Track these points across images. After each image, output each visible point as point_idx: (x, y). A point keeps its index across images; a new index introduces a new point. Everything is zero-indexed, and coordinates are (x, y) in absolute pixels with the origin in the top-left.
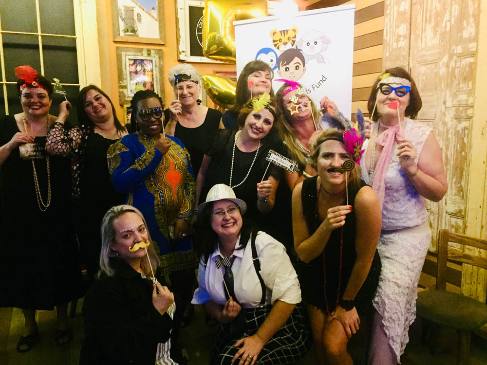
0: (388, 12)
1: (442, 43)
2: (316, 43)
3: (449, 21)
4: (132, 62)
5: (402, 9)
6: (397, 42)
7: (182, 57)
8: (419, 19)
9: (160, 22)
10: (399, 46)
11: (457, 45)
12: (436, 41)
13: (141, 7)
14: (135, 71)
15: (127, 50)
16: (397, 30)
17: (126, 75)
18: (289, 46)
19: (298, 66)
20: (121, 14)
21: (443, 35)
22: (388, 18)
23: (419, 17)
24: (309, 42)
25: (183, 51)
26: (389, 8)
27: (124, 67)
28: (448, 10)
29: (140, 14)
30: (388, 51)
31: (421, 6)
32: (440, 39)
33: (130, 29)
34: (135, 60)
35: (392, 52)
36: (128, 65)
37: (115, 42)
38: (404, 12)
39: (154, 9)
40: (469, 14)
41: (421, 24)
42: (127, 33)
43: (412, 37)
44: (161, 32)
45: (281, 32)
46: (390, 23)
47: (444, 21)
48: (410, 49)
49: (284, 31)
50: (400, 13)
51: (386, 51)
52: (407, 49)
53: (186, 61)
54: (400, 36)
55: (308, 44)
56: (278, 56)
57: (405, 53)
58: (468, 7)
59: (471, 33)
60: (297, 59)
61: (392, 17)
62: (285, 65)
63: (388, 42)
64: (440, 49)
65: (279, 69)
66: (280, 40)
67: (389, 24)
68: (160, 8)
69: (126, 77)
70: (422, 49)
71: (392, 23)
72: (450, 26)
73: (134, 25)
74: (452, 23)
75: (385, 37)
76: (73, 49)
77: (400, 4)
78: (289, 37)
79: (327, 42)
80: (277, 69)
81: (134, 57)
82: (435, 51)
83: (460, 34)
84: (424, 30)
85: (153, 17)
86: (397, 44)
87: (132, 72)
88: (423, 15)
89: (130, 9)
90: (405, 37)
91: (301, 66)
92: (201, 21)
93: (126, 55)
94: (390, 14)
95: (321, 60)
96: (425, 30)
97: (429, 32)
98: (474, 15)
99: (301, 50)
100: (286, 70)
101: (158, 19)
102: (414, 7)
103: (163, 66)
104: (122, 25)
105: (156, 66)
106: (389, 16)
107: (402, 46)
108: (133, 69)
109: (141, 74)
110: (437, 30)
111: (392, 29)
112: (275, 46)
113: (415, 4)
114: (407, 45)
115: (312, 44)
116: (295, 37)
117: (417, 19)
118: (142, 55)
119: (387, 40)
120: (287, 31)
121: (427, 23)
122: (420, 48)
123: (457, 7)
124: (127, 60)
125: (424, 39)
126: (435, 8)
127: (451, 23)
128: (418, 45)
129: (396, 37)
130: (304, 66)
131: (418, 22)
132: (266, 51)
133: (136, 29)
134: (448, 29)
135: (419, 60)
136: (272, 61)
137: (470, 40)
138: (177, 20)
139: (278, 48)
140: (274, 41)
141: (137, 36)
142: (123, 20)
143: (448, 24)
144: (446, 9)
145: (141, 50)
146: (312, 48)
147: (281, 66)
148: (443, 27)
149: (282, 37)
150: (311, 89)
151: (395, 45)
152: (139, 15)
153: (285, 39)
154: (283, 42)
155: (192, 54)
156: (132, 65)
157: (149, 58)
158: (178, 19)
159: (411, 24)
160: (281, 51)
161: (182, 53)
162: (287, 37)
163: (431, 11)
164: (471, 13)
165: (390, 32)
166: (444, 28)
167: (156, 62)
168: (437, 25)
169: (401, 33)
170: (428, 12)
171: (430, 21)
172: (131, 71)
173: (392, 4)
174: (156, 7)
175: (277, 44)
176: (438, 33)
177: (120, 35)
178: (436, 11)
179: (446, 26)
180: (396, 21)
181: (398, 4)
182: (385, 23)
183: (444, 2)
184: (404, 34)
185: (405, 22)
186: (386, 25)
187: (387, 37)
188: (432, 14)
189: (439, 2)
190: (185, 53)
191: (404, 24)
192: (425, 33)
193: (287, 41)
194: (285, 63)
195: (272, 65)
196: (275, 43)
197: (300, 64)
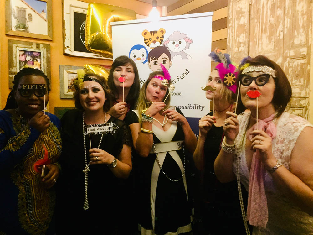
0: (230, 25)
1: (277, 48)
2: (180, 42)
3: (282, 31)
4: (22, 53)
5: (242, 22)
7: (67, 51)
8: (257, 30)
9: (49, 22)
10: (240, 50)
11: (290, 50)
12: (271, 47)
13: (33, 9)
14: (25, 60)
15: (18, 42)
16: (238, 38)
18: (158, 44)
19: (165, 61)
20: (14, 13)
21: (277, 42)
22: (231, 29)
23: (256, 28)
24: (175, 41)
25: (68, 47)
26: (231, 22)
27: (14, 56)
28: (281, 23)
29: (31, 15)
30: (231, 54)
31: (257, 20)
32: (274, 45)
33: (22, 26)
34: (25, 52)
35: (234, 55)
36: (18, 55)
37: (7, 35)
38: (243, 26)
39: (43, 11)
40: (299, 25)
41: (258, 34)
42: (19, 29)
43: (251, 43)
44: (49, 30)
45: (151, 32)
46: (232, 33)
47: (278, 31)
48: (249, 52)
49: (154, 32)
50: (241, 26)
52: (247, 53)
53: (70, 55)
54: (240, 43)
55: (174, 43)
56: (149, 52)
58: (299, 21)
59: (301, 41)
60: (164, 55)
61: (233, 29)
62: (154, 59)
63: (231, 47)
64: (275, 52)
65: (149, 62)
66: (150, 39)
67: (231, 34)
68: (49, 11)
69: (16, 65)
70: (259, 53)
71: (233, 33)
72: (284, 35)
73: (25, 23)
74: (285, 33)
75: (228, 44)
77: (240, 19)
78: (158, 37)
79: (189, 42)
80: (148, 62)
81: (24, 48)
83: (292, 41)
84: (260, 38)
85: (43, 18)
86: (238, 49)
87: (21, 61)
88: (259, 27)
89: (23, 10)
90: (244, 44)
91: (168, 61)
92: (84, 25)
93: (16, 47)
94: (232, 26)
95: (185, 56)
96: (261, 38)
97: (265, 40)
98: (304, 27)
99: (168, 48)
100: (155, 64)
101: (47, 20)
102: (251, 21)
103: (50, 58)
104: (14, 22)
105: (44, 57)
107: (242, 50)
108: (23, 58)
109: (30, 63)
110: (272, 38)
111: (233, 38)
112: (146, 43)
113: (253, 18)
114: (247, 49)
115: (177, 43)
116: (163, 37)
117: (254, 30)
118: (32, 47)
119: (230, 45)
120: (156, 32)
121: (263, 33)
123: (289, 20)
124: (18, 51)
125: (260, 45)
127: (284, 33)
128: (256, 50)
129: (237, 44)
130: (170, 60)
131: (256, 31)
132: (138, 47)
133: (27, 26)
134: (282, 37)
136: (143, 55)
137: (301, 46)
138: (63, 22)
139: (148, 45)
140: (145, 40)
141: (28, 32)
142: (16, 18)
143: (282, 34)
144: (280, 22)
145: (31, 44)
146: (177, 46)
147: (150, 60)
148: (277, 36)
149: (152, 37)
150: (176, 80)
151: (236, 49)
152: (30, 15)
153: (154, 38)
154: (153, 40)
155: (76, 49)
156: (22, 55)
157: (38, 51)
158: (65, 21)
159: (249, 34)
160: (151, 48)
161: (67, 48)
162: (156, 36)
163: (266, 24)
164: (301, 24)
165: (232, 39)
166: (278, 37)
167: (44, 54)
168: (271, 34)
169: (241, 41)
170: (264, 24)
171: (265, 32)
172: (21, 60)
173: (233, 19)
175: (148, 42)
176: (273, 40)
177: (12, 30)
178: (271, 23)
179: (280, 35)
180: (237, 32)
181: (238, 19)
182: (228, 33)
183: (278, 17)
184: (244, 41)
185: (245, 33)
186: (228, 34)
187: (229, 44)
188: (267, 26)
189: (273, 17)
190: (70, 48)
191: (244, 34)
192: (261, 40)
193: (156, 40)
194: (154, 58)
195: (143, 59)
196: (146, 41)
197: (167, 60)
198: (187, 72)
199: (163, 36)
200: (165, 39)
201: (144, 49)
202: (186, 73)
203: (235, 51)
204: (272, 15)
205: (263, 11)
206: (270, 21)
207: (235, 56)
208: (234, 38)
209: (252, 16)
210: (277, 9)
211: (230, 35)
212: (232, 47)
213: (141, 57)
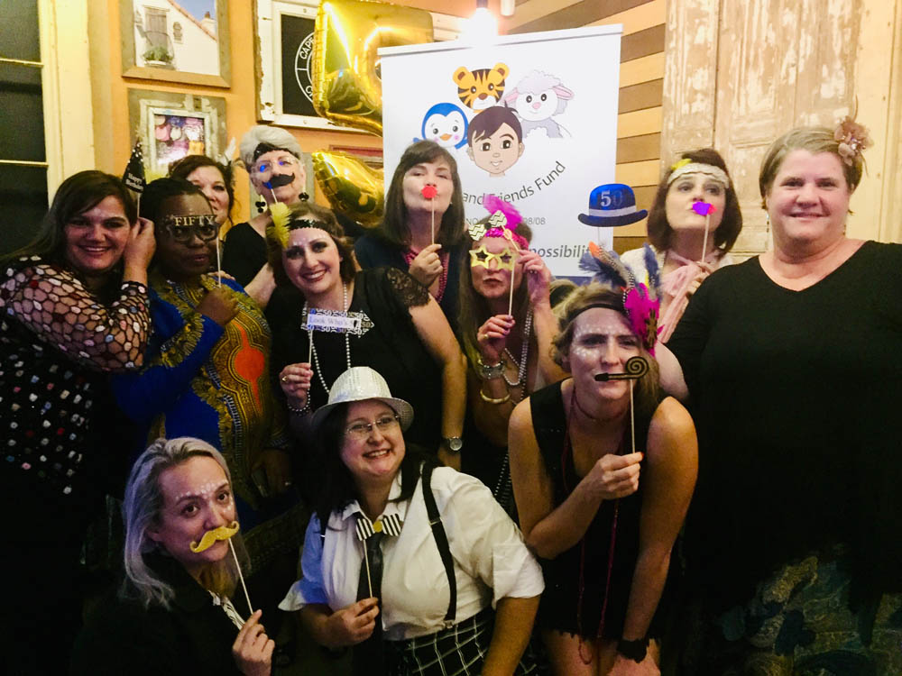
0: (672, 45)
1: (780, 108)
2: (544, 97)
3: (793, 66)
4: (162, 121)
5: (699, 39)
6: (690, 102)
7: (266, 115)
8: (735, 59)
9: (221, 43)
10: (694, 111)
11: (809, 113)
12: (768, 103)
13: (183, 10)
14: (168, 139)
15: (151, 95)
16: (689, 80)
17: (148, 147)
18: (490, 102)
19: (508, 142)
20: (141, 22)
21: (782, 93)
22: (673, 56)
23: (734, 57)
24: (531, 95)
25: (268, 104)
26: (674, 37)
27: (143, 130)
28: (792, 45)
29: (179, 25)
30: (672, 119)
31: (738, 36)
32: (775, 99)
33: (158, 54)
34: (168, 118)
35: (679, 122)
36: (152, 126)
37: (127, 79)
38: (704, 48)
39: (208, 15)
40: (832, 51)
41: (738, 70)
42: (152, 62)
43: (721, 93)
44: (222, 63)
45: (473, 72)
46: (676, 65)
47: (784, 67)
48: (715, 116)
49: (481, 72)
50: (698, 49)
51: (669, 120)
52: (710, 117)
54: (696, 92)
55: (529, 99)
56: (469, 121)
57: (706, 124)
58: (832, 39)
59: (837, 90)
60: (505, 128)
61: (680, 55)
62: (483, 138)
63: (673, 102)
64: (776, 117)
65: (470, 145)
66: (473, 89)
67: (673, 68)
68: (221, 15)
69: (149, 151)
70: (740, 118)
71: (680, 66)
72: (797, 75)
73: (166, 45)
74: (801, 70)
75: (665, 93)
76: (35, 90)
77: (696, 32)
78: (491, 84)
79: (565, 95)
80: (467, 145)
81: (164, 110)
82: (766, 121)
83: (815, 92)
84: (743, 82)
85: (207, 33)
86: (690, 107)
87: (160, 141)
88: (742, 52)
89: (160, 13)
91: (515, 142)
92: (304, 46)
93: (148, 106)
94: (676, 48)
95: (554, 130)
96: (746, 82)
97: (754, 86)
98: (843, 56)
99: (515, 110)
100: (484, 149)
101: (217, 38)
102: (722, 37)
103: (226, 133)
104: (141, 46)
105: (212, 131)
106: (674, 52)
107: (700, 110)
108: (163, 134)
109: (180, 146)
110: (769, 81)
111: (679, 78)
112: (463, 99)
113: (727, 30)
114: (711, 107)
115: (537, 99)
116: (503, 84)
117: (729, 61)
118: (183, 107)
119: (670, 98)
120: (488, 71)
121: (751, 67)
122: (735, 117)
123: (810, 38)
124: (152, 116)
125: (743, 99)
126: (766, 40)
127: (797, 70)
128: (733, 109)
129: (687, 94)
130: (520, 141)
131: (732, 65)
132: (444, 109)
133: (170, 54)
134: (792, 80)
135: (734, 138)
136: (456, 129)
137: (835, 102)
138: (256, 41)
139: (469, 105)
140: (460, 91)
141: (173, 69)
142: (144, 34)
143: (793, 72)
144: (789, 43)
145: (181, 98)
146: (536, 106)
148: (782, 77)
149: (477, 83)
152: (177, 26)
153: (482, 88)
154: (478, 93)
155: (288, 109)
156: (161, 127)
157: (197, 115)
158: (259, 39)
159: (717, 70)
160: (475, 111)
161: (267, 107)
162: (486, 83)
163: (758, 45)
164: (837, 51)
165: (677, 82)
166: (784, 78)
167: (211, 123)
168: (770, 71)
169: (698, 86)
170: (753, 46)
171: (756, 65)
172: (159, 138)
173: (680, 30)
174: (214, 13)
175: (466, 97)
176: (772, 87)
177: (135, 64)
178: (768, 46)
179: (788, 74)
180: (688, 62)
181: (693, 30)
182: (667, 66)
183: (785, 30)
184: (704, 88)
185: (706, 66)
186: (667, 70)
187: (670, 93)
188: (760, 51)
189: (774, 29)
190: (273, 106)
191: (704, 69)
192: (745, 87)
193: (487, 91)
194: (483, 134)
195: (457, 138)
196: (463, 95)
197: (513, 138)
198: (559, 169)
199: (503, 81)
200: (507, 90)
201: (459, 113)
202: (557, 172)
203: (683, 112)
204: (771, 25)
205: (751, 14)
206: (767, 37)
207: (683, 124)
208: (682, 77)
209: (725, 26)
210: (785, 8)
211: (670, 70)
212: (675, 102)
213: (451, 132)
